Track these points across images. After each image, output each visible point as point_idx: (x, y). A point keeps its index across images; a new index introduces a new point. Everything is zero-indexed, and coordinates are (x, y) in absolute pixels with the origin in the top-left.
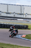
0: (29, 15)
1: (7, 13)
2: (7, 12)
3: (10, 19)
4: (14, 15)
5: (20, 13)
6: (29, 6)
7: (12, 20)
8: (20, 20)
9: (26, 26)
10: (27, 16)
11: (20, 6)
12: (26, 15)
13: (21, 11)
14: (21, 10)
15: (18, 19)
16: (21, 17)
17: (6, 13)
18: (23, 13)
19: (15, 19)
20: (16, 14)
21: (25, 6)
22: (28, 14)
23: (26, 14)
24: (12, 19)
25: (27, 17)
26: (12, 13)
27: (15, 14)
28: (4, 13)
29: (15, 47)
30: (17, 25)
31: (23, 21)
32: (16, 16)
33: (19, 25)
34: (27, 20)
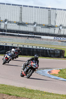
1: (19, 24)
2: (21, 22)
3: (26, 36)
4: (35, 29)
7: (30, 39)
8: (47, 39)
9: (59, 52)
10: (62, 30)
12: (61, 27)
17: (16, 23)
19: (35, 36)
20: (40, 25)
22: (65, 27)
23: (61, 25)
24: (31, 35)
25: (62, 33)
26: (31, 24)
27: (36, 25)
28: (13, 22)
29: (36, 94)
30: (41, 48)
31: (54, 40)
32: (39, 30)
33: (44, 48)
34: (62, 38)
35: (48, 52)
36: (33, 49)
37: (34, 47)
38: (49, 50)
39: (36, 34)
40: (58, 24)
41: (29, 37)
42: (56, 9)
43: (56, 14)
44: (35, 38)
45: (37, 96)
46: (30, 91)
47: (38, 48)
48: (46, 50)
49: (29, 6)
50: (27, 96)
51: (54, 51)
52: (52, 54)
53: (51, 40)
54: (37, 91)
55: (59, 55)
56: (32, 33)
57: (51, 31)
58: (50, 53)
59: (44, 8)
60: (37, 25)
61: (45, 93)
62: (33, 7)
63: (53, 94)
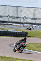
0: (28, 19)
3: (3, 24)
4: (8, 19)
5: (16, 16)
6: (28, 7)
8: (16, 26)
9: (24, 33)
11: (16, 7)
12: (24, 18)
13: (17, 14)
14: (17, 12)
15: (13, 24)
16: (18, 21)
18: (19, 16)
19: (9, 24)
20: (11, 17)
22: (27, 18)
23: (24, 17)
24: (6, 23)
25: (25, 21)
27: (9, 17)
30: (13, 31)
32: (11, 20)
34: (25, 25)
35: (17, 33)
38: (18, 32)
39: (9, 23)
40: (23, 16)
42: (21, 7)
43: (21, 10)
46: (8, 58)
47: (11, 31)
48: (16, 32)
52: (20, 34)
53: (19, 26)
55: (24, 35)
57: (19, 20)
58: (19, 34)
60: (10, 17)
61: (18, 59)
62: (7, 6)
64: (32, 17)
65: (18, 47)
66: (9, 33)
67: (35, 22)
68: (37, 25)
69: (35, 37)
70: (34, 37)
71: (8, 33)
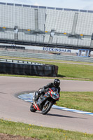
0: (61, 37)
5: (33, 27)
6: (61, 9)
7: (9, 50)
8: (34, 51)
9: (50, 68)
10: (55, 37)
11: (33, 8)
12: (53, 34)
14: (37, 19)
15: (27, 47)
16: (38, 41)
19: (17, 45)
20: (23, 30)
21: (48, 8)
22: (59, 34)
23: (52, 31)
24: (10, 45)
25: (54, 41)
26: (10, 29)
27: (17, 30)
29: (18, 128)
30: (26, 63)
31: (43, 52)
32: (23, 37)
33: (30, 63)
34: (54, 49)
35: (35, 68)
36: (14, 64)
37: (16, 62)
38: (37, 66)
40: (48, 29)
41: (7, 47)
42: (45, 8)
43: (46, 15)
44: (16, 49)
45: (19, 130)
46: (10, 124)
47: (21, 62)
48: (32, 66)
49: (8, 4)
50: (5, 132)
51: (43, 67)
52: (40, 71)
53: (39, 51)
54: (20, 124)
55: (50, 72)
56: (12, 42)
57: (39, 38)
59: (29, 6)
60: (19, 30)
62: (13, 4)
63: (42, 128)
64: (69, 32)
65: (40, 101)
66: (16, 66)
67: (76, 44)
68: (80, 51)
69: (74, 77)
70: (71, 77)
71: (14, 68)
